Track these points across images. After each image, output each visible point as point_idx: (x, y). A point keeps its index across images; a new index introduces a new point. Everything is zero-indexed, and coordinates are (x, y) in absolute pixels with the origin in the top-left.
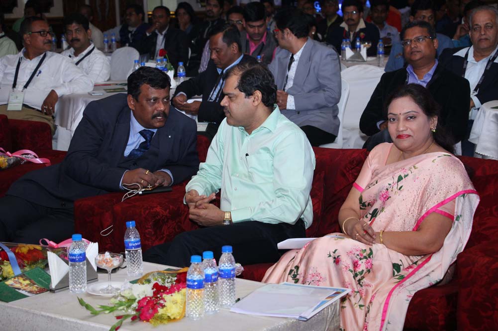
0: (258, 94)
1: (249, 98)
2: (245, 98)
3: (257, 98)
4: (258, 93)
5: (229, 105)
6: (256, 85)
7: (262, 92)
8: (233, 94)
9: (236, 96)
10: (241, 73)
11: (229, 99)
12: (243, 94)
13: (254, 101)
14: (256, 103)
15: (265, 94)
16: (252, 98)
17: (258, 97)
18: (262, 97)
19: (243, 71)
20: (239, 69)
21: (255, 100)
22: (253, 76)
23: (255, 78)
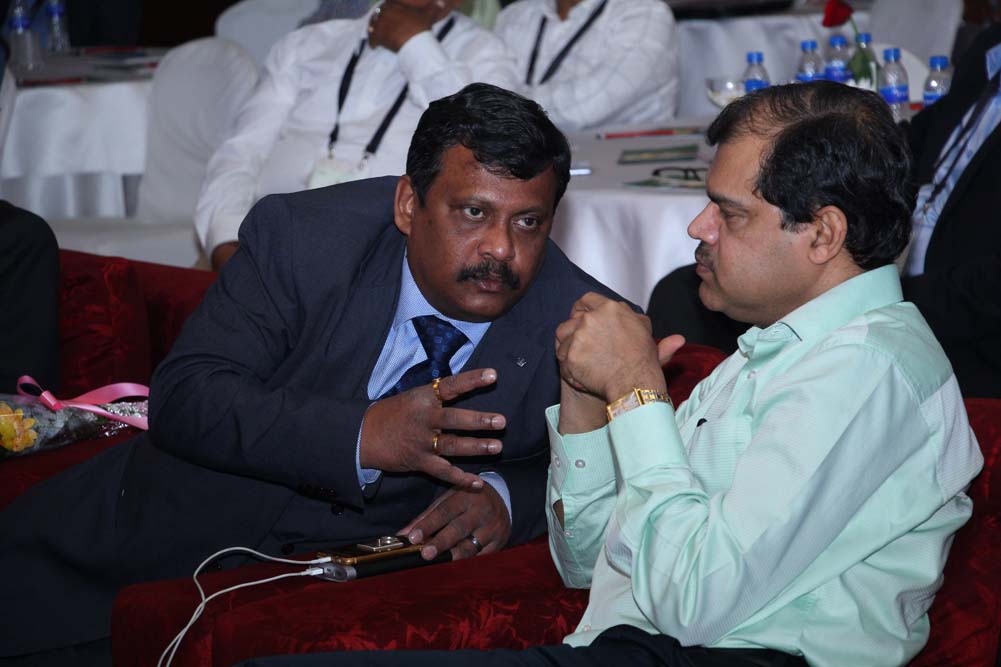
0: (835, 220)
1: (794, 230)
2: (783, 226)
3: (827, 231)
4: (834, 218)
5: (718, 242)
6: (828, 182)
7: (847, 216)
8: (738, 206)
9: (751, 215)
10: (778, 129)
11: (721, 220)
12: (775, 213)
13: (814, 245)
14: (822, 253)
15: (862, 220)
16: (809, 232)
17: (832, 228)
18: (850, 231)
19: (789, 124)
20: (775, 111)
21: (821, 240)
22: (821, 150)
23: (829, 159)
